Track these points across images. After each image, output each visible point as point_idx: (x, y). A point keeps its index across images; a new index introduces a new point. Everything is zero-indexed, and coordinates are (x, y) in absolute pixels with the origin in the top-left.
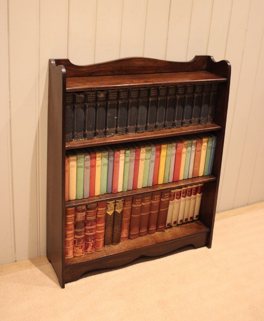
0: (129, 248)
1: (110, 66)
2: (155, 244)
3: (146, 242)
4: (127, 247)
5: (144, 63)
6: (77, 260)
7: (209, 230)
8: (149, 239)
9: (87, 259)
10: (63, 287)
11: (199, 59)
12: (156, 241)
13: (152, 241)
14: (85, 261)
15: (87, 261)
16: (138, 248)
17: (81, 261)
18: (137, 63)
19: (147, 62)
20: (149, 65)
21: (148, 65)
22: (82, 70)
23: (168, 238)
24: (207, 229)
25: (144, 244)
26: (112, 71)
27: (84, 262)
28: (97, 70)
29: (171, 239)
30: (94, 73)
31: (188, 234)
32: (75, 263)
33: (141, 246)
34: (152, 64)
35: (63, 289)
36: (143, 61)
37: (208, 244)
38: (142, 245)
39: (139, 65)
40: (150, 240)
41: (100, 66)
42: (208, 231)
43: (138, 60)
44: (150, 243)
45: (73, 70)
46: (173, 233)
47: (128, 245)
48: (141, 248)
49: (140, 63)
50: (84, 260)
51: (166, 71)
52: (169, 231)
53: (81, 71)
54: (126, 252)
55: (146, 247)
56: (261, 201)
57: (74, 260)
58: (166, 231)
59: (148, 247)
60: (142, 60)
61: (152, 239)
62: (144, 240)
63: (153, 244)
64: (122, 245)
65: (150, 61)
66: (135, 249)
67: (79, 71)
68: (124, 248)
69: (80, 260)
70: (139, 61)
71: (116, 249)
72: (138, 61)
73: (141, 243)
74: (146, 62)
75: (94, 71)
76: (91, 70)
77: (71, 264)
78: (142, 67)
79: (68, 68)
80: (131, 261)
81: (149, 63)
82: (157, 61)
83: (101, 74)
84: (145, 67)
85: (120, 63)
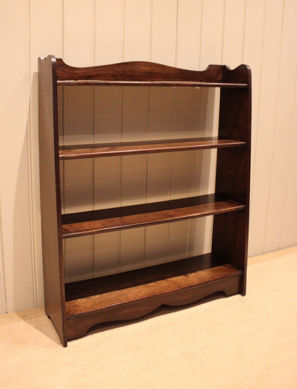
0: (146, 294)
1: (111, 69)
2: (178, 290)
3: (167, 288)
4: (145, 294)
5: (151, 68)
6: (82, 310)
7: (241, 272)
8: (170, 284)
9: (94, 309)
10: (65, 345)
11: (213, 68)
12: (179, 286)
13: (174, 286)
14: (92, 310)
15: (94, 311)
16: (158, 295)
17: (87, 310)
18: (142, 68)
19: (153, 68)
20: (157, 71)
21: (155, 71)
23: (194, 282)
24: (239, 271)
25: (165, 290)
26: (113, 76)
27: (91, 312)
28: (95, 73)
29: (198, 284)
31: (217, 277)
32: (79, 312)
33: (161, 292)
34: (160, 71)
36: (149, 65)
37: (241, 290)
38: (163, 291)
40: (172, 286)
41: (99, 69)
42: (240, 274)
43: (143, 64)
44: (172, 288)
45: (67, 72)
46: (199, 277)
47: (145, 291)
48: (161, 295)
49: (146, 68)
50: (90, 310)
52: (194, 275)
53: (77, 73)
54: (143, 299)
55: (167, 293)
56: (294, 245)
57: (78, 310)
58: (191, 275)
59: (170, 292)
61: (174, 285)
62: (164, 285)
63: (177, 289)
64: (138, 291)
66: (155, 296)
67: (75, 73)
68: (140, 295)
69: (85, 310)
70: (145, 65)
71: (131, 296)
72: (143, 65)
73: (161, 289)
74: (152, 67)
75: (91, 75)
76: (88, 73)
77: (74, 314)
78: (149, 73)
79: (61, 69)
80: (149, 312)
81: (156, 68)
82: (165, 67)
83: (101, 79)
84: (151, 73)
85: (122, 67)
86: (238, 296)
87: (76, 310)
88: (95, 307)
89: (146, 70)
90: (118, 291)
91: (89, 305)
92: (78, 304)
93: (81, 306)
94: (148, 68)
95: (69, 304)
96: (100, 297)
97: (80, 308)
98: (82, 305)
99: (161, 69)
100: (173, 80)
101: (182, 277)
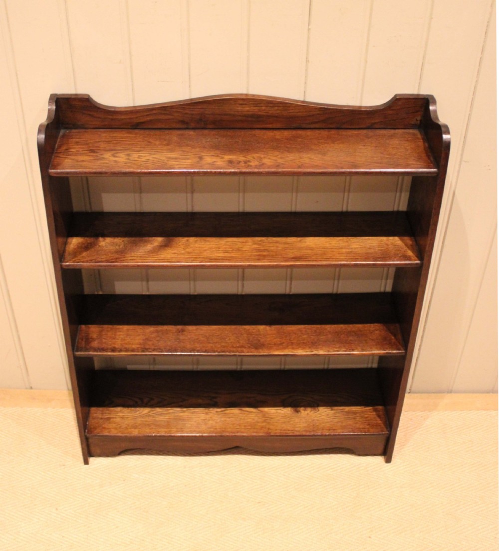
0: (212, 429)
1: (177, 112)
3: (249, 427)
4: (210, 428)
6: (113, 430)
7: (387, 433)
8: (259, 420)
9: (128, 433)
10: (86, 462)
12: (269, 429)
13: (262, 428)
14: (124, 435)
17: (117, 433)
18: (239, 108)
20: (271, 112)
21: (267, 113)
22: (117, 117)
26: (183, 122)
27: (121, 436)
28: (148, 119)
29: (300, 433)
30: (142, 123)
33: (234, 432)
34: (278, 112)
35: (86, 466)
37: (385, 453)
38: (237, 433)
39: (245, 113)
40: (259, 424)
41: (155, 112)
43: (241, 102)
44: (255, 430)
45: (99, 118)
46: (313, 421)
47: (214, 423)
49: (248, 108)
51: (312, 126)
53: (116, 119)
55: (244, 436)
57: (108, 428)
59: (248, 436)
60: (251, 103)
61: (264, 424)
62: (249, 420)
63: (260, 434)
64: (204, 420)
65: (271, 105)
66: (221, 436)
70: (246, 104)
72: (241, 104)
74: (262, 106)
75: (142, 121)
76: (136, 118)
77: (98, 433)
78: (252, 116)
79: (89, 113)
80: (215, 450)
81: (268, 109)
82: (289, 107)
83: (159, 126)
84: (259, 116)
85: (199, 107)
87: (105, 428)
88: (130, 430)
89: (248, 111)
90: (178, 409)
91: (126, 424)
92: (113, 418)
93: (115, 423)
94: (252, 108)
95: (102, 414)
96: (149, 412)
97: (110, 426)
98: (118, 420)
99: (280, 108)
100: (304, 126)
101: (288, 411)
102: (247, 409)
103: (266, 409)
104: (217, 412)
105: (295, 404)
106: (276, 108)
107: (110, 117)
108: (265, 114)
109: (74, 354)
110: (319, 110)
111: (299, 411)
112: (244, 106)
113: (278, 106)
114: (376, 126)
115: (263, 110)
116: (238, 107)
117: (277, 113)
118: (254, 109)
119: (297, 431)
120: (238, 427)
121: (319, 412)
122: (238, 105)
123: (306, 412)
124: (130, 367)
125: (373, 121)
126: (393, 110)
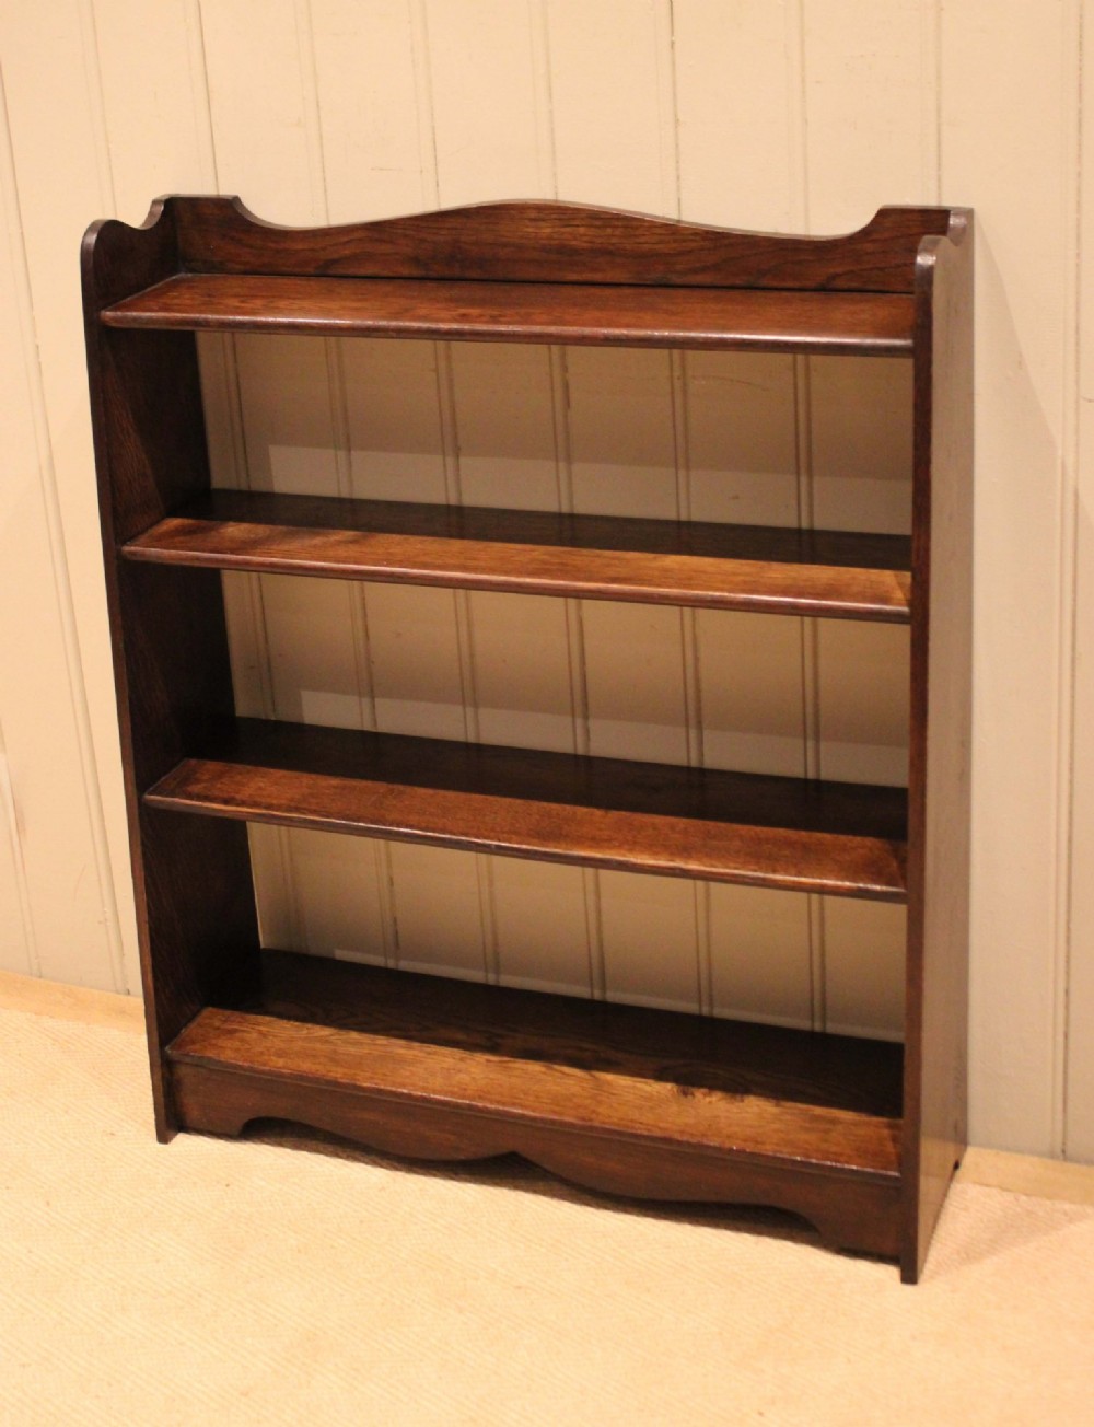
1: (406, 236)
5: (569, 230)
6: (229, 1052)
7: (893, 1174)
8: (580, 1093)
12: (593, 1112)
13: (579, 1107)
14: (250, 1065)
18: (531, 230)
19: (582, 230)
20: (599, 241)
21: (591, 242)
22: (289, 247)
26: (415, 261)
28: (347, 251)
29: (666, 1135)
30: (335, 261)
33: (504, 1104)
34: (614, 240)
36: (560, 219)
39: (544, 242)
40: (575, 1100)
43: (533, 214)
45: (252, 246)
47: (467, 1079)
49: (548, 230)
51: (692, 280)
53: (284, 250)
57: (219, 1047)
58: (699, 1097)
60: (554, 216)
61: (587, 1102)
63: (567, 1119)
65: (598, 223)
70: (543, 220)
72: (532, 220)
74: (577, 226)
75: (335, 256)
76: (324, 249)
78: (560, 250)
80: (462, 1157)
81: (592, 232)
82: (637, 228)
83: (370, 270)
84: (575, 251)
85: (448, 225)
86: (891, 1273)
87: (213, 1045)
88: (267, 1058)
89: (550, 238)
90: (402, 1042)
91: (267, 1047)
92: (244, 1031)
94: (556, 229)
97: (229, 1044)
98: (252, 1036)
99: (618, 232)
100: (676, 279)
101: (665, 1089)
102: (566, 1069)
103: (609, 1077)
104: (488, 1061)
105: (688, 1080)
106: (609, 231)
107: (272, 245)
108: (585, 245)
109: (140, 800)
110: (704, 239)
111: (693, 1094)
112: (542, 224)
113: (610, 226)
114: (839, 283)
115: (581, 236)
116: (528, 227)
117: (613, 244)
118: (563, 233)
119: (660, 1128)
120: (522, 1096)
121: (741, 1104)
122: (527, 222)
123: (708, 1099)
124: (341, 954)
125: (832, 271)
126: (874, 241)
